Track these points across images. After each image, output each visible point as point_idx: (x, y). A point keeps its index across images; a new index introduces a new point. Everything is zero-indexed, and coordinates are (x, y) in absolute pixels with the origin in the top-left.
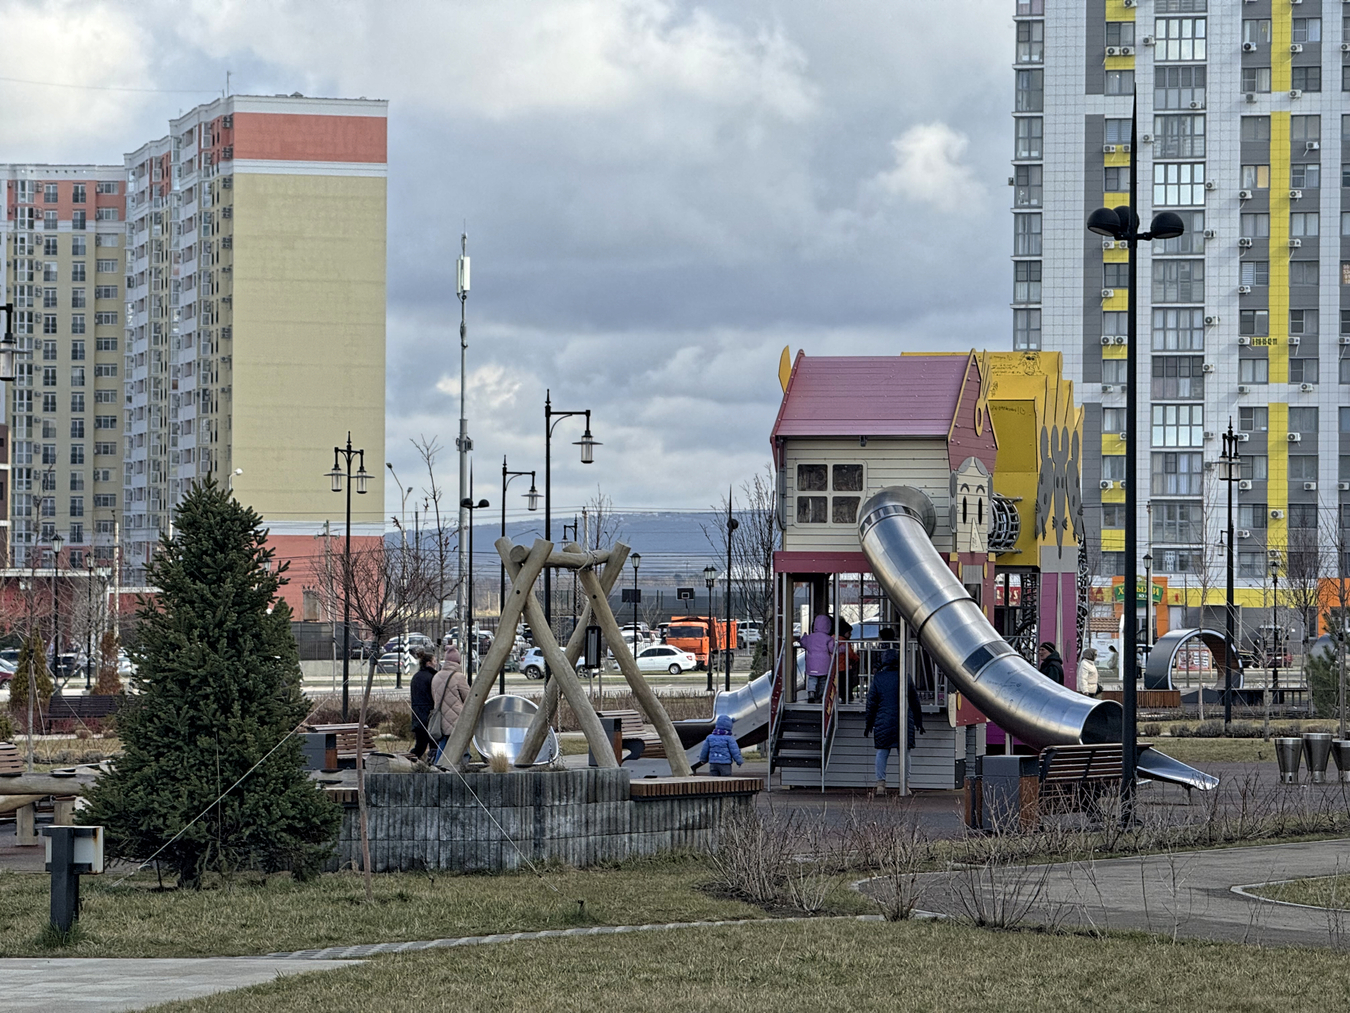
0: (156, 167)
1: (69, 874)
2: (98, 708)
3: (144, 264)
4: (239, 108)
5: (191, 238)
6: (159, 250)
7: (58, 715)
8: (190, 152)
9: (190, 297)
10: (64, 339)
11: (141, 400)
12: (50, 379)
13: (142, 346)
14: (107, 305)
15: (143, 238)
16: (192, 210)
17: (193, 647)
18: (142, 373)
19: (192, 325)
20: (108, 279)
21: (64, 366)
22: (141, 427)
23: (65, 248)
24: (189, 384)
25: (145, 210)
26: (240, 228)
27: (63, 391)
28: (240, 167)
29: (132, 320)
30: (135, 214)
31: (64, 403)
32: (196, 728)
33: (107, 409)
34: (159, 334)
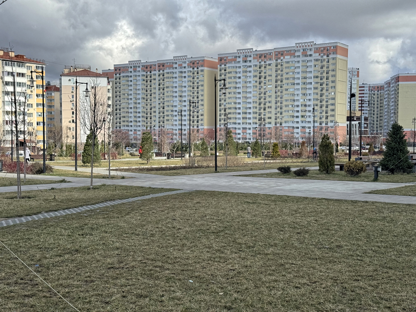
0: (388, 83)
1: (377, 172)
2: (380, 152)
3: (387, 96)
4: (400, 75)
5: (393, 92)
6: (389, 94)
7: (375, 153)
8: (393, 81)
9: (393, 100)
10: (376, 106)
11: (386, 114)
12: (374, 111)
13: (386, 107)
14: (381, 101)
15: (387, 93)
16: (393, 89)
17: (393, 144)
18: (386, 110)
19: (393, 104)
20: (382, 98)
21: (376, 109)
22: (386, 117)
23: (376, 94)
24: (392, 111)
25: (387, 89)
26: (400, 91)
27: (375, 113)
28: (400, 83)
29: (385, 103)
30: (385, 90)
31: (376, 114)
32: (394, 154)
33: (381, 115)
34: (388, 105)
